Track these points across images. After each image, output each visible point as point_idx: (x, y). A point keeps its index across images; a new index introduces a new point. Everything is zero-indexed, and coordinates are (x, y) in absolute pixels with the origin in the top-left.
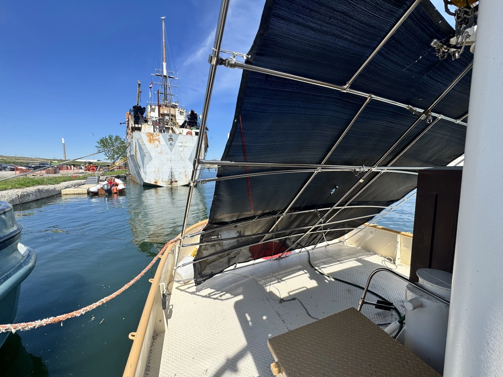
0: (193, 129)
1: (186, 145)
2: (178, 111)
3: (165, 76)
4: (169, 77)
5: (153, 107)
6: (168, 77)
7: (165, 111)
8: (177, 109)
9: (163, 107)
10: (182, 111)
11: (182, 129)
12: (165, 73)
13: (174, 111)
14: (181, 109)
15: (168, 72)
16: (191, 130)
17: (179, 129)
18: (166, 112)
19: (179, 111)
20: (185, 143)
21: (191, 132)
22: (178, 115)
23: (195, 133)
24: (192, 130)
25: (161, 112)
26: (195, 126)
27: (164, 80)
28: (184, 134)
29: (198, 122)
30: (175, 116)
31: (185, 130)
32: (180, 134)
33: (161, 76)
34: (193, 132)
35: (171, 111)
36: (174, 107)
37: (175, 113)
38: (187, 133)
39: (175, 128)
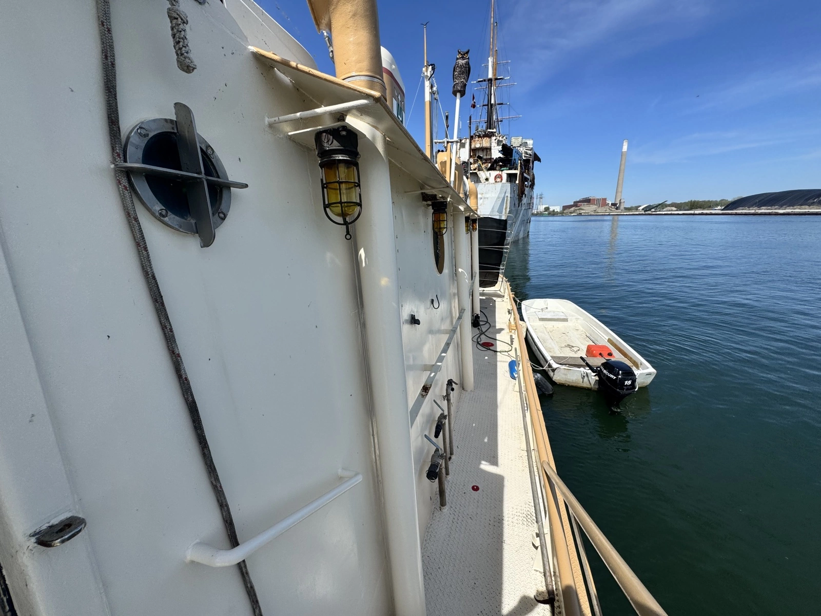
0: (503, 170)
1: (487, 196)
3: (490, 80)
4: (496, 79)
5: (463, 141)
6: (493, 79)
7: (477, 144)
8: (494, 138)
10: (501, 139)
11: (490, 172)
12: (490, 76)
13: (489, 142)
14: (499, 137)
15: (494, 72)
16: (501, 172)
17: (486, 172)
18: (478, 146)
19: (496, 141)
20: (485, 193)
21: (500, 175)
22: (494, 146)
23: (506, 175)
24: (503, 172)
25: (473, 146)
26: (509, 165)
27: (489, 86)
28: (492, 180)
29: (513, 158)
30: (490, 149)
31: (494, 173)
32: (487, 179)
33: (485, 81)
34: (504, 174)
35: (485, 143)
36: (490, 135)
37: (491, 144)
38: (496, 178)
39: (480, 172)
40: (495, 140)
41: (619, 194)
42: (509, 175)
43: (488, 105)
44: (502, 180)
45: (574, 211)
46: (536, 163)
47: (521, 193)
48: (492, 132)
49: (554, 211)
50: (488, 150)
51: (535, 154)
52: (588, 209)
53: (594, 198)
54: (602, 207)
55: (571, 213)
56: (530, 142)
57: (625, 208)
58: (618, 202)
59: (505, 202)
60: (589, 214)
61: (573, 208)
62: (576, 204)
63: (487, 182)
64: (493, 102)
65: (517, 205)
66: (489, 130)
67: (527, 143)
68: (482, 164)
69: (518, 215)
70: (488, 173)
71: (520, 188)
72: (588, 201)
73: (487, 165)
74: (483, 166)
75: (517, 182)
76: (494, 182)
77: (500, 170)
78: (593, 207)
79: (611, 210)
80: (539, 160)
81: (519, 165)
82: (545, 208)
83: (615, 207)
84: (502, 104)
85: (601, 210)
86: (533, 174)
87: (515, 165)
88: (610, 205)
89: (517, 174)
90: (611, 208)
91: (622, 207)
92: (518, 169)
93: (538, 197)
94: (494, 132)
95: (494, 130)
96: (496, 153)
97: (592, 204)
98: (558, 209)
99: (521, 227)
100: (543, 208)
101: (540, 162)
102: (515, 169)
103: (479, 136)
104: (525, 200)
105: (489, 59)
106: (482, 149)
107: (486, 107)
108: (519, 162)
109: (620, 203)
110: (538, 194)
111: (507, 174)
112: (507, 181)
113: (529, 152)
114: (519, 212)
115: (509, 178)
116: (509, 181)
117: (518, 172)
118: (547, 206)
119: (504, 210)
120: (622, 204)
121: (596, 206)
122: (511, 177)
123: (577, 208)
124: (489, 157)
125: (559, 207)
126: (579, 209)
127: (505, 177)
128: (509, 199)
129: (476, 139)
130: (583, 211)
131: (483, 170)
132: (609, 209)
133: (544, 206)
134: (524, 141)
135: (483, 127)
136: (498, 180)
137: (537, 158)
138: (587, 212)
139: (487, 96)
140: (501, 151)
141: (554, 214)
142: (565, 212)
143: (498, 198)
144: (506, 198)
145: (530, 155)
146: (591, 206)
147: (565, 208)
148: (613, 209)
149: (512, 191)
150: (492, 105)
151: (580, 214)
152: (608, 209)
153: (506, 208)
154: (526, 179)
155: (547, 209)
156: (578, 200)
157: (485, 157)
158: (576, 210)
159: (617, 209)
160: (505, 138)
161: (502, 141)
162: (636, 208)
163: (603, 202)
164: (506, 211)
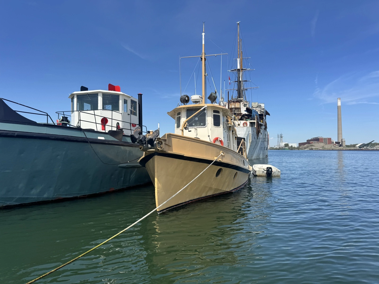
0: (248, 120)
1: (239, 133)
2: (242, 104)
3: (239, 70)
4: (242, 69)
9: (231, 103)
10: (246, 103)
11: (240, 121)
12: (239, 67)
14: (245, 102)
15: (241, 66)
16: (246, 121)
18: (233, 107)
21: (246, 123)
22: (242, 107)
25: (230, 107)
26: (250, 118)
27: (238, 73)
28: (241, 125)
29: (253, 114)
30: (240, 108)
31: (242, 122)
32: (239, 125)
33: (235, 70)
34: (248, 122)
35: (237, 105)
36: (240, 102)
37: (240, 106)
38: (243, 124)
39: (235, 121)
40: (243, 104)
41: (340, 135)
42: (251, 123)
43: (238, 81)
44: (247, 125)
45: (307, 147)
46: (267, 116)
47: (258, 132)
48: (241, 100)
49: (292, 146)
50: (239, 109)
51: (266, 111)
52: (317, 145)
53: (322, 138)
54: (328, 144)
55: (305, 148)
56: (263, 105)
57: (346, 145)
58: (340, 141)
59: (249, 136)
60: (319, 149)
61: (307, 145)
62: (309, 142)
63: (239, 126)
64: (241, 80)
65: (256, 139)
66: (239, 99)
67: (261, 105)
68: (236, 116)
69: (257, 144)
70: (239, 122)
71: (257, 130)
72: (317, 140)
73: (239, 117)
74: (237, 118)
75: (255, 126)
76: (243, 126)
77: (246, 120)
78: (322, 144)
79: (335, 147)
80: (269, 114)
81: (256, 118)
82: (285, 145)
83: (339, 145)
84: (246, 81)
85: (328, 146)
86: (266, 122)
87: (254, 118)
88: (335, 143)
89: (255, 122)
90: (335, 146)
91: (344, 145)
92: (255, 120)
93: (279, 136)
94: (242, 100)
95: (242, 99)
96: (243, 111)
97: (320, 142)
98: (296, 145)
99: (261, 152)
100: (284, 144)
101: (270, 115)
102: (254, 120)
103: (234, 102)
104: (261, 136)
105: (238, 59)
106: (236, 108)
107: (237, 83)
108: (256, 116)
109: (342, 142)
110: (279, 135)
111: (250, 122)
112: (250, 126)
113: (262, 110)
114: (258, 142)
115: (251, 125)
116: (251, 126)
117: (255, 121)
118: (287, 143)
119: (249, 141)
120: (344, 143)
121: (323, 144)
122: (252, 124)
123: (309, 145)
124: (240, 113)
125: (296, 144)
126: (310, 146)
127: (248, 124)
128: (251, 135)
129: (232, 103)
130: (314, 147)
131: (236, 120)
132: (334, 146)
133: (284, 143)
134: (259, 104)
135: (235, 95)
136: (245, 125)
137: (267, 113)
138: (317, 148)
139: (237, 78)
140: (246, 110)
141: (292, 148)
142: (300, 147)
143: (245, 134)
144: (249, 134)
145: (263, 112)
146: (320, 143)
147: (300, 144)
148: (336, 146)
149: (253, 131)
150: (240, 82)
151: (312, 149)
152: (332, 146)
153: (250, 140)
154: (261, 125)
155: (286, 145)
156: (310, 139)
157: (237, 113)
158: (308, 146)
159: (340, 146)
160: (248, 103)
161: (246, 105)
162: (354, 146)
163: (329, 141)
164: (250, 141)
